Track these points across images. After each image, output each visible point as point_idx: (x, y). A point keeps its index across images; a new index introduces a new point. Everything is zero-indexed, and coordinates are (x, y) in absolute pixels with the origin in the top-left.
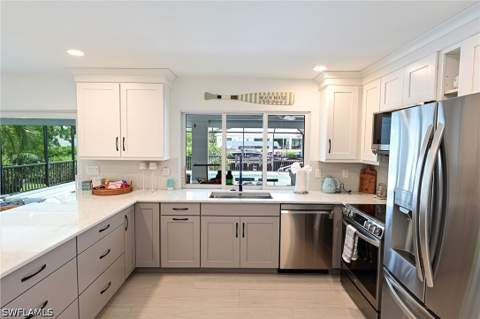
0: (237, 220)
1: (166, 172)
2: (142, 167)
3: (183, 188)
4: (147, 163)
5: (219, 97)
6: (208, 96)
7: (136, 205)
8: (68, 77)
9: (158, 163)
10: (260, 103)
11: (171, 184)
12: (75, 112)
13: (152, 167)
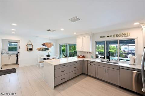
0: (105, 68)
1: (91, 54)
2: (87, 53)
3: (95, 58)
4: (88, 52)
5: (104, 37)
6: (101, 37)
7: (83, 60)
8: (75, 37)
9: (90, 52)
10: (116, 37)
11: (92, 57)
12: (76, 43)
13: (88, 53)
